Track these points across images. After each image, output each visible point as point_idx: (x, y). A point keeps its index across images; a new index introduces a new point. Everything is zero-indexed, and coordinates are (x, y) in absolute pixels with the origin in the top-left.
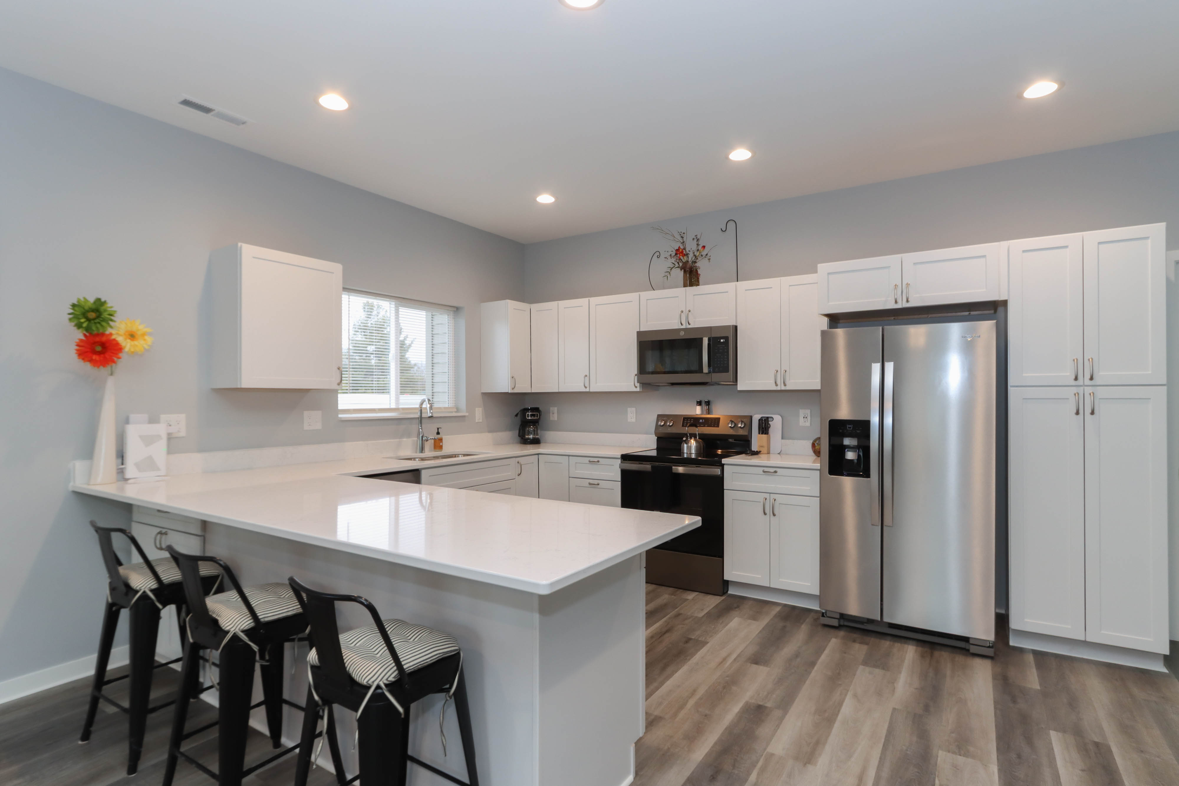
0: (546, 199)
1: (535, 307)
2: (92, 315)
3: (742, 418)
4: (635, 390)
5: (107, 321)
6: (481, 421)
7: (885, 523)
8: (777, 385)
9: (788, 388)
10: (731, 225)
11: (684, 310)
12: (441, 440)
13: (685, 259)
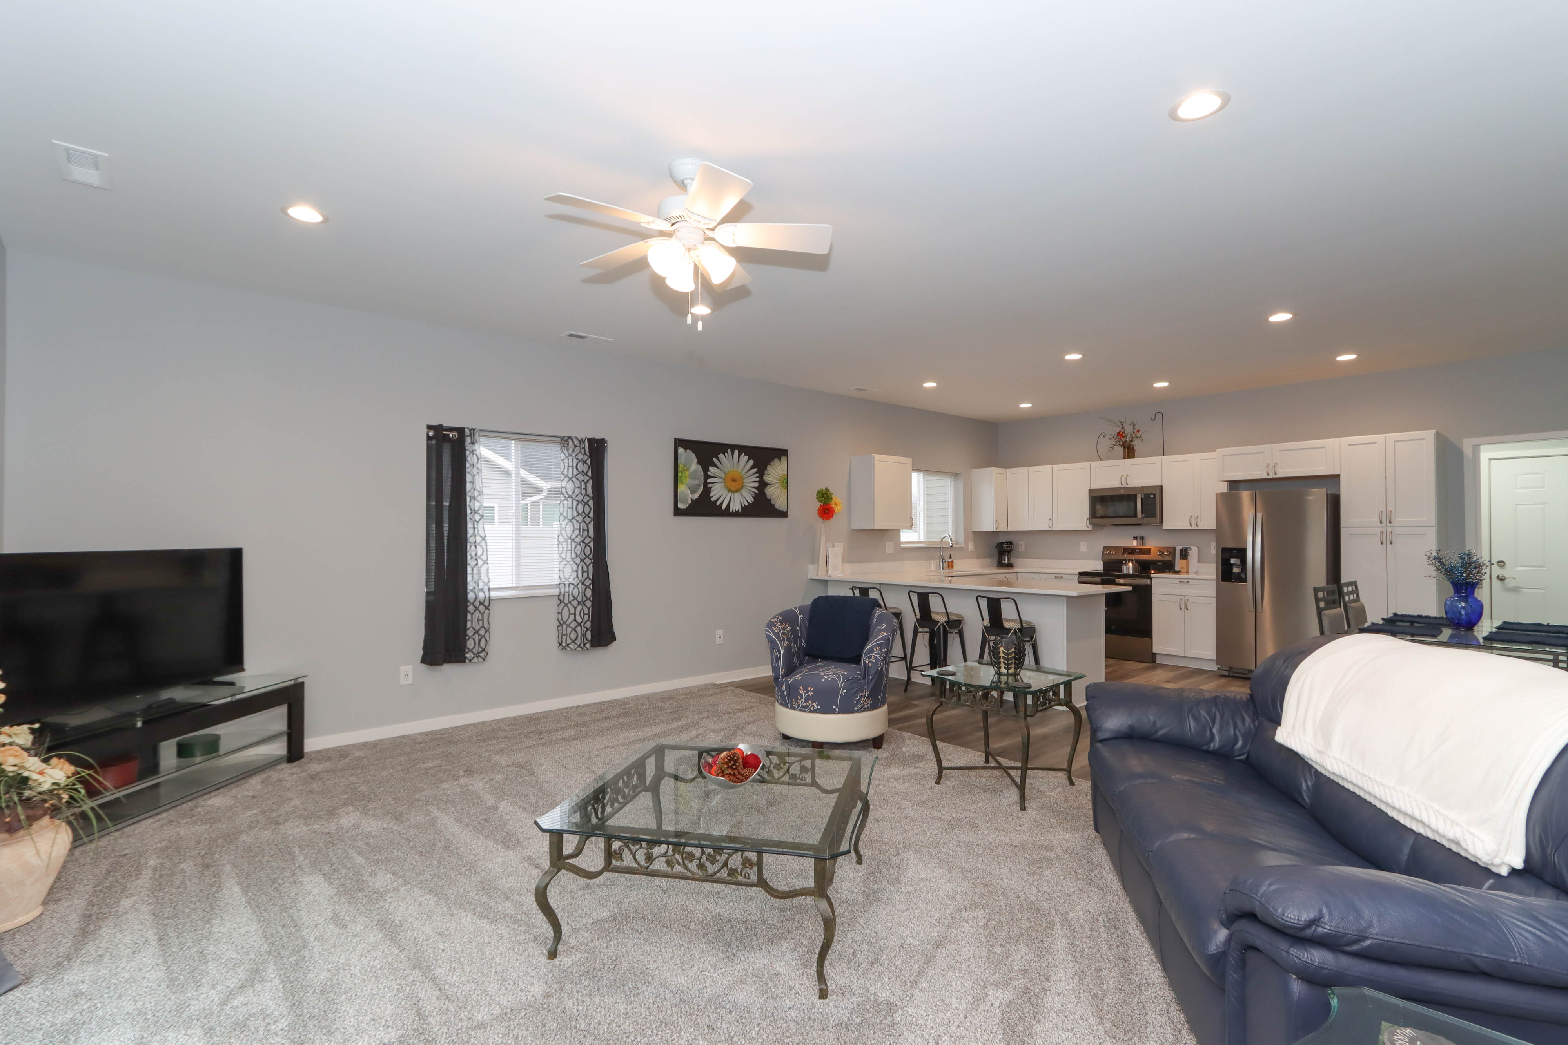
0: (1025, 406)
1: (1010, 471)
2: (825, 496)
3: (1168, 549)
4: (1087, 529)
5: (828, 499)
6: (972, 551)
7: (1258, 611)
8: (1191, 526)
9: (1199, 528)
10: (1159, 416)
11: (1123, 474)
12: (952, 562)
13: (1124, 440)
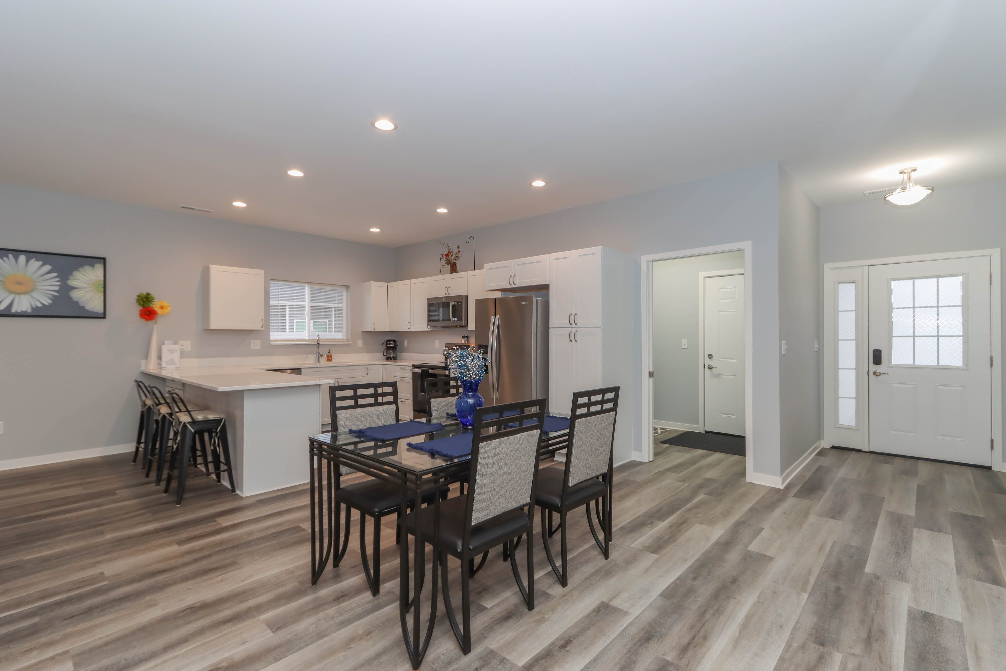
0: (375, 230)
1: (390, 284)
2: (145, 300)
4: (426, 330)
5: (150, 302)
6: (361, 347)
10: (471, 239)
11: (447, 286)
12: (331, 356)
13: (449, 259)
